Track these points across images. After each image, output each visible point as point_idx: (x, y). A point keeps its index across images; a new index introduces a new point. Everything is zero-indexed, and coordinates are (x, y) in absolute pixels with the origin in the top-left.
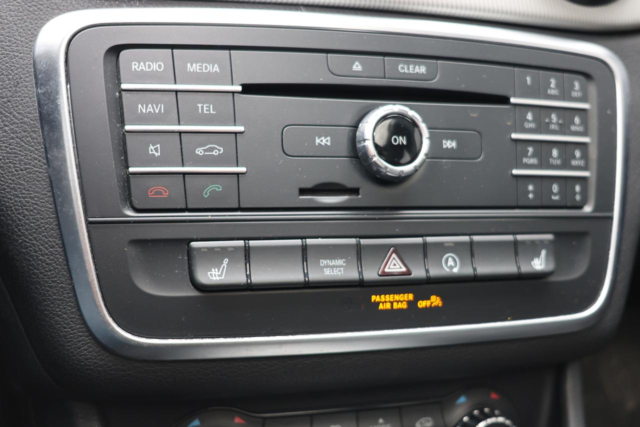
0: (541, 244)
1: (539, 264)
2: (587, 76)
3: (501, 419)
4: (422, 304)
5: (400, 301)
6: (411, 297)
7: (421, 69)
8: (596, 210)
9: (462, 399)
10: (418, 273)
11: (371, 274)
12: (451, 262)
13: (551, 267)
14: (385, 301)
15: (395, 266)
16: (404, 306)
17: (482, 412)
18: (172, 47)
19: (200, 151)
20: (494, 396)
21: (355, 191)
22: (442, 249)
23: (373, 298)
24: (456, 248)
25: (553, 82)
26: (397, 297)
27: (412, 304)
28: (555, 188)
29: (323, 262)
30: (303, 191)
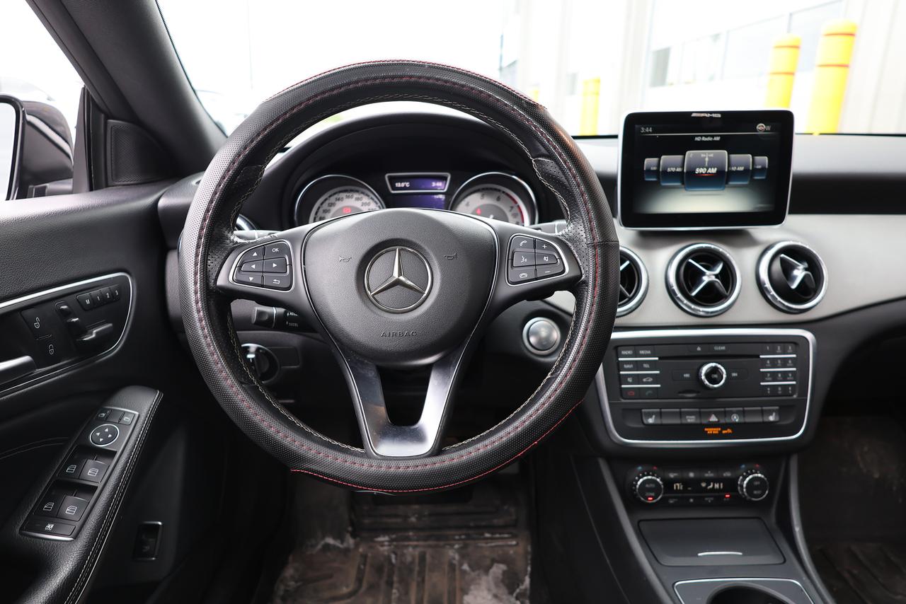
0: (773, 411)
1: (772, 418)
2: (795, 343)
3: (760, 475)
4: (724, 432)
5: (716, 431)
6: (720, 429)
7: (723, 348)
8: (799, 396)
9: (743, 466)
10: (722, 421)
11: (704, 421)
12: (735, 417)
13: (778, 419)
14: (710, 431)
15: (713, 419)
16: (717, 432)
17: (747, 473)
18: (635, 345)
19: (644, 380)
20: (757, 466)
21: (698, 392)
22: (732, 413)
23: (706, 429)
24: (737, 413)
25: (779, 348)
26: (715, 429)
27: (720, 432)
28: (780, 389)
29: (687, 417)
30: (680, 393)
